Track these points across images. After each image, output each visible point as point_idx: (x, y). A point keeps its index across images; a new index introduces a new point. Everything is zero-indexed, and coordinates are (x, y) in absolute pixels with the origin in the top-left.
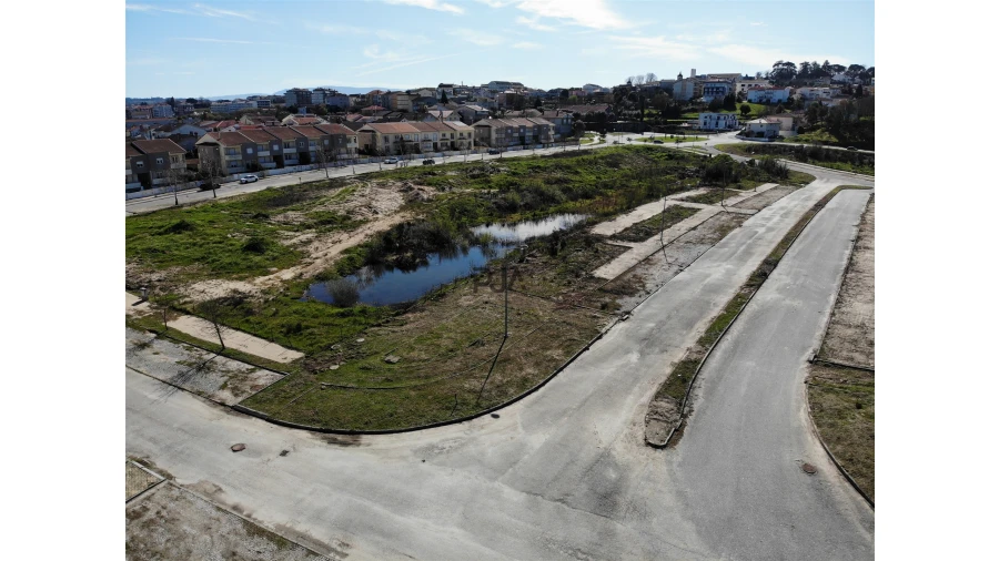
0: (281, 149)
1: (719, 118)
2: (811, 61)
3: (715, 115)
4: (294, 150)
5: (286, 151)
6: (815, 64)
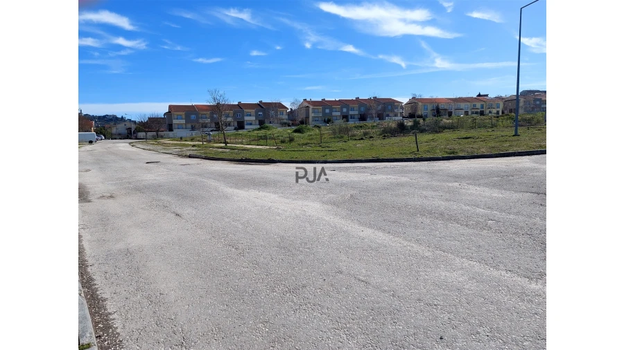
0: (348, 111)
4: (357, 113)
5: (351, 113)
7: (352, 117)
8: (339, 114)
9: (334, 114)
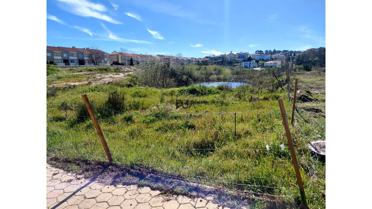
0: (68, 56)
1: (250, 63)
2: (268, 50)
3: (249, 62)
4: (76, 58)
5: (71, 58)
6: (270, 51)
7: (72, 61)
8: (60, 58)
9: (55, 57)
